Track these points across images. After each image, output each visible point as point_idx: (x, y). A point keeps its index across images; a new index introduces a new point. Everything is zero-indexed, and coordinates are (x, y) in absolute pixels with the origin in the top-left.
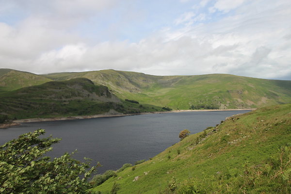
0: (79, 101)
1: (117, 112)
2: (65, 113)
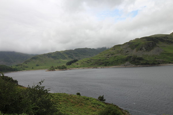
0: (115, 57)
1: (130, 64)
2: (100, 64)
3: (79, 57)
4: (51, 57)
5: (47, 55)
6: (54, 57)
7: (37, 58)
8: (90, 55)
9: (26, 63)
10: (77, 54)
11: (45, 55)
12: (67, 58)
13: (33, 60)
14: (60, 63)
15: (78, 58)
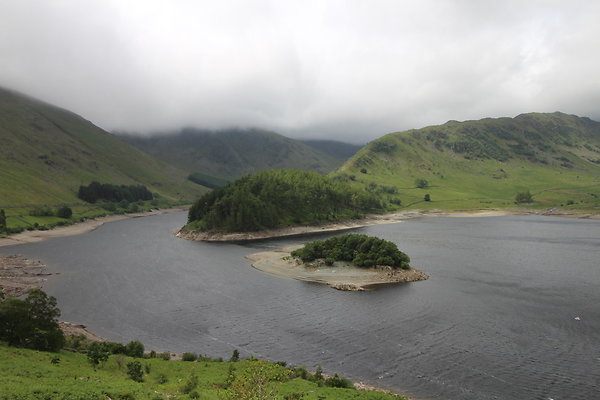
3: (554, 151)
4: (448, 146)
5: (428, 138)
6: (459, 148)
7: (394, 148)
8: (589, 148)
9: (364, 172)
10: (540, 138)
11: (416, 135)
12: (510, 153)
13: (382, 158)
14: (505, 177)
15: (554, 156)
